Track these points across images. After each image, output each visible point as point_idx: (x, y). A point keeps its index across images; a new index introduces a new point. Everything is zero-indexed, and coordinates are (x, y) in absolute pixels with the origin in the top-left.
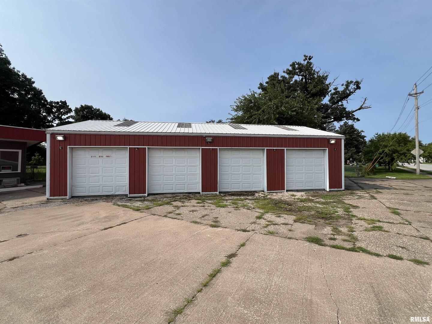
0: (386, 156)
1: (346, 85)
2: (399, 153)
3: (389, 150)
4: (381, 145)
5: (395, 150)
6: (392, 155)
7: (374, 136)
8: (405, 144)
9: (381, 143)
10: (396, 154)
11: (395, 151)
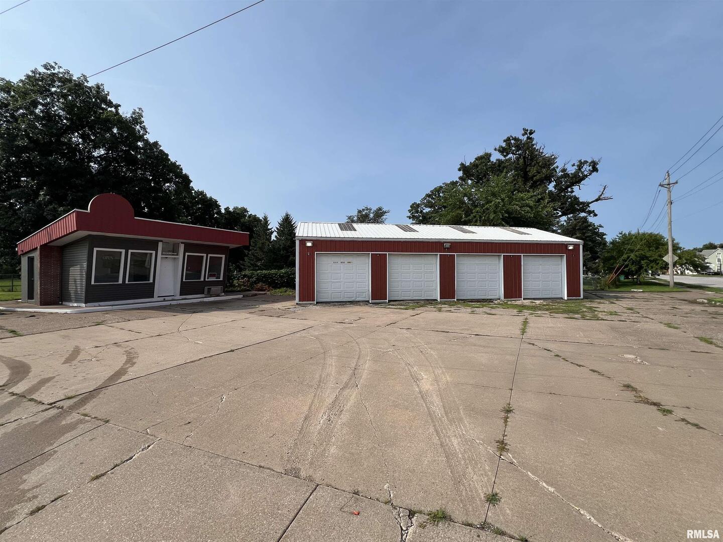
0: (632, 264)
1: (577, 166)
2: (649, 260)
3: (636, 256)
4: (625, 249)
5: (643, 255)
6: (640, 262)
7: (618, 236)
8: (657, 248)
9: (626, 246)
10: (645, 261)
11: (643, 257)
